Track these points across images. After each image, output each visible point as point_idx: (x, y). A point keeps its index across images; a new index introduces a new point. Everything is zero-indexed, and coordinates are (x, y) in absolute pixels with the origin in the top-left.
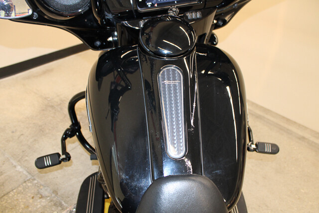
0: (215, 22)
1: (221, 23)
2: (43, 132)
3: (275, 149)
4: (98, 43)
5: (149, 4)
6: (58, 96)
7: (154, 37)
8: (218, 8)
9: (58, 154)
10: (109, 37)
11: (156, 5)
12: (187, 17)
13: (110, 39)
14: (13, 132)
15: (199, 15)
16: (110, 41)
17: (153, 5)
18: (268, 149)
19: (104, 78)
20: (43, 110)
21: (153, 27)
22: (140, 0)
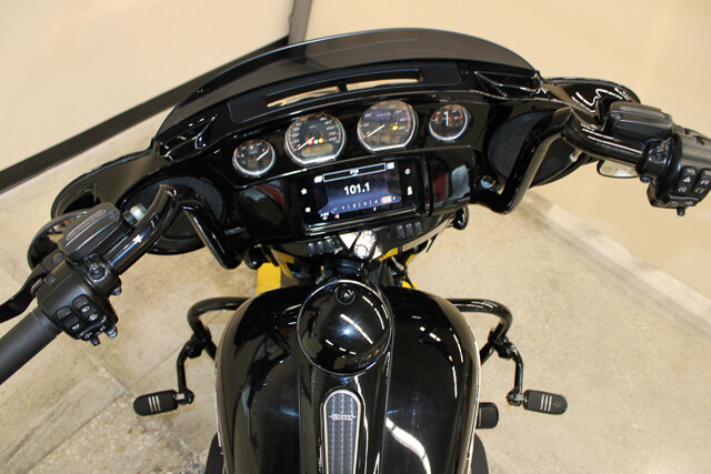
5: (325, 215)
11: (337, 216)
18: (546, 405)
22: (308, 210)
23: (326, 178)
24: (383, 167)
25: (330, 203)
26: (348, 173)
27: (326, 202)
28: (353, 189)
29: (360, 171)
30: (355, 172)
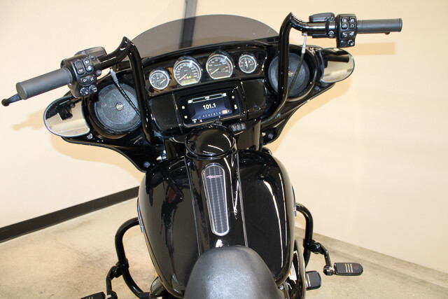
0: (264, 134)
1: (271, 136)
2: (79, 291)
3: (357, 268)
4: (147, 164)
5: (195, 120)
6: (98, 250)
7: (199, 144)
8: (263, 120)
9: (102, 294)
10: (159, 156)
11: (201, 121)
12: (232, 129)
13: (160, 158)
14: (41, 293)
15: (243, 127)
16: (159, 161)
17: (198, 121)
18: (350, 270)
19: (155, 189)
20: (79, 267)
21: (197, 135)
22: (186, 117)
23: (194, 101)
24: (221, 96)
25: (197, 114)
26: (204, 99)
27: (195, 113)
28: (207, 107)
29: (210, 98)
30: (207, 98)
